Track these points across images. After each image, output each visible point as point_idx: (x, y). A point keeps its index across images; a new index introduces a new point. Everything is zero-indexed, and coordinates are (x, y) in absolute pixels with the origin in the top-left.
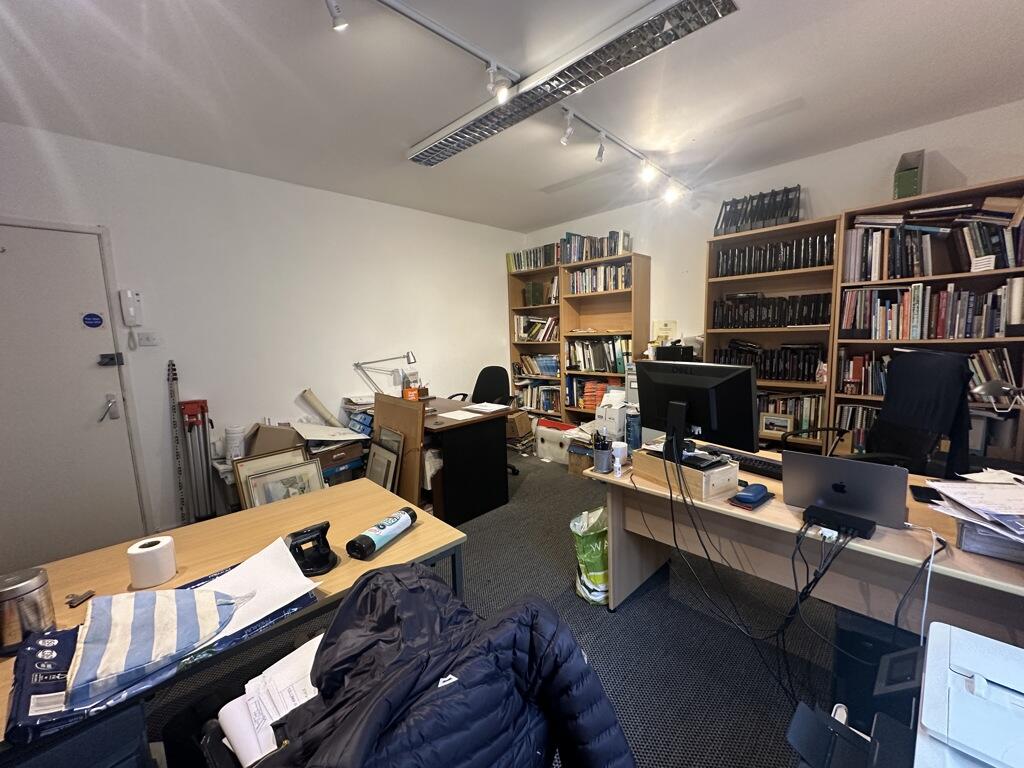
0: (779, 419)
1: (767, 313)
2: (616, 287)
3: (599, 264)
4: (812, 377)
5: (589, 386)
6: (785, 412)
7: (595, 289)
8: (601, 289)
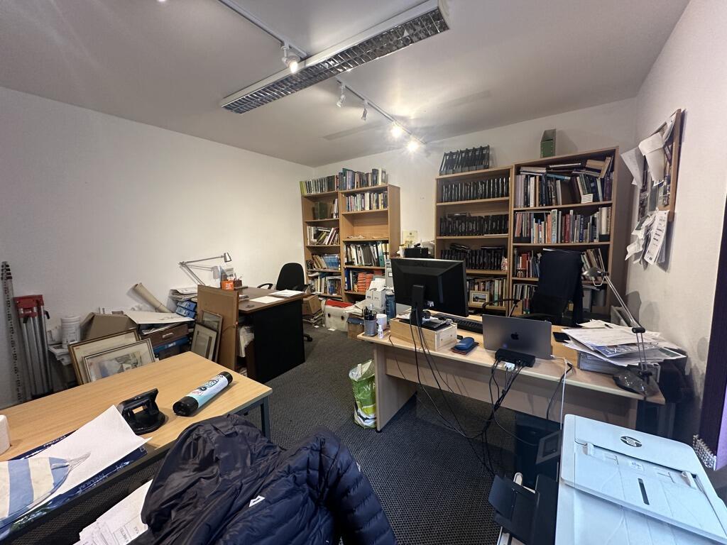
0: (481, 294)
1: (472, 226)
2: (378, 207)
3: (366, 191)
4: (499, 267)
5: (360, 275)
6: (484, 290)
7: (364, 209)
8: (367, 209)
